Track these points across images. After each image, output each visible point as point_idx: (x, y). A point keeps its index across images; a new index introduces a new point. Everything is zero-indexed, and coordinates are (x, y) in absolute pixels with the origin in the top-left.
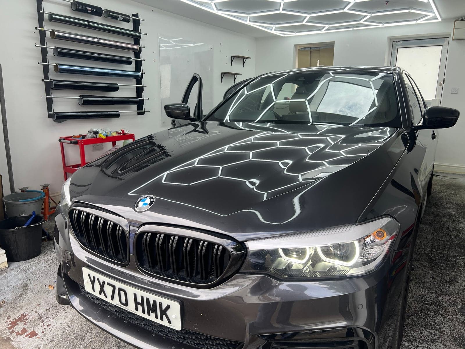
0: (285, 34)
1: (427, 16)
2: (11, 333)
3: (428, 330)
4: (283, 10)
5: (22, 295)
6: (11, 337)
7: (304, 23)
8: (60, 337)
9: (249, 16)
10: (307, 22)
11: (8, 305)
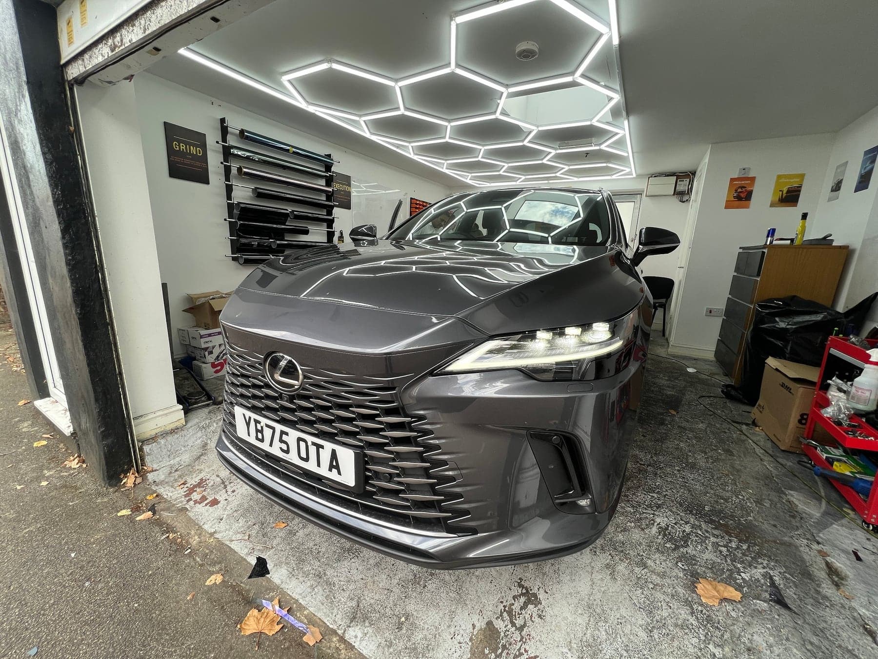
0: (479, 184)
1: (623, 170)
2: (188, 501)
3: (651, 494)
4: (482, 157)
5: (201, 456)
6: (187, 506)
7: (501, 173)
8: (246, 506)
9: (446, 163)
10: (504, 172)
11: (185, 469)
